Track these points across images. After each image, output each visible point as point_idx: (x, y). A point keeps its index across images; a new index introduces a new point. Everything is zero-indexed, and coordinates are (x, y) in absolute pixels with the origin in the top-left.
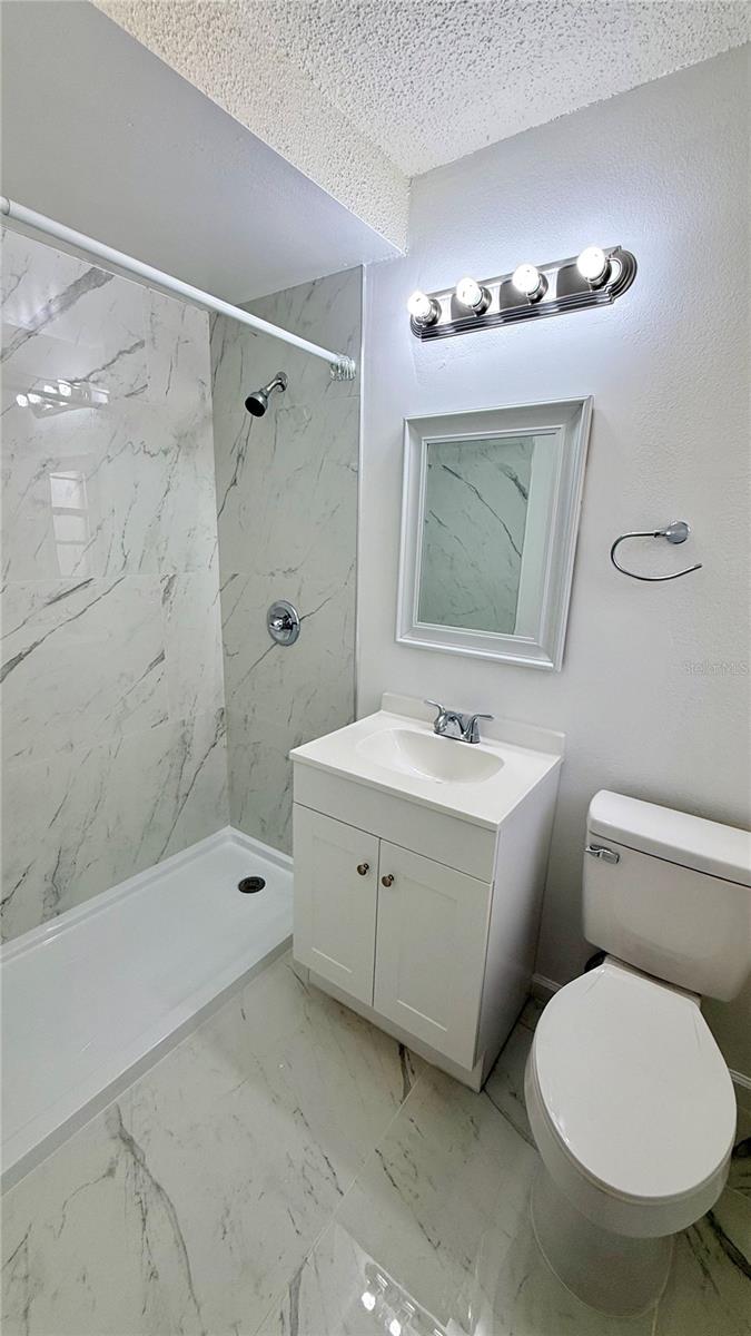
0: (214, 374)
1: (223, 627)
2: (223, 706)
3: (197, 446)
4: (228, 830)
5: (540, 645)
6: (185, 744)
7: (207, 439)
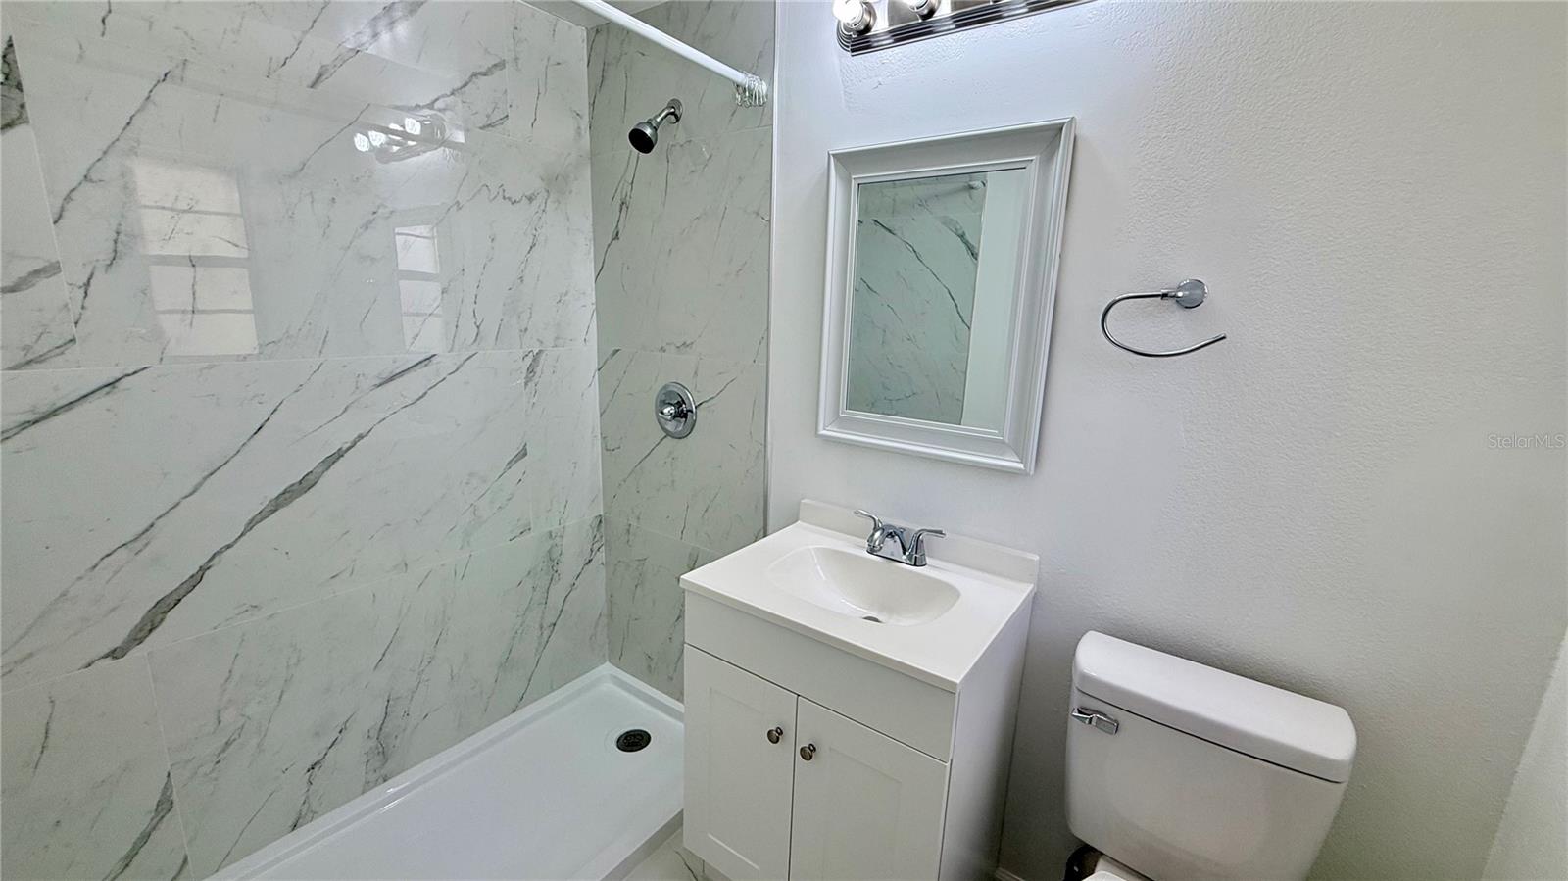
0: (593, 104)
1: (601, 416)
2: (602, 513)
3: (571, 192)
4: (607, 669)
5: (1007, 441)
6: (553, 562)
7: (583, 185)
